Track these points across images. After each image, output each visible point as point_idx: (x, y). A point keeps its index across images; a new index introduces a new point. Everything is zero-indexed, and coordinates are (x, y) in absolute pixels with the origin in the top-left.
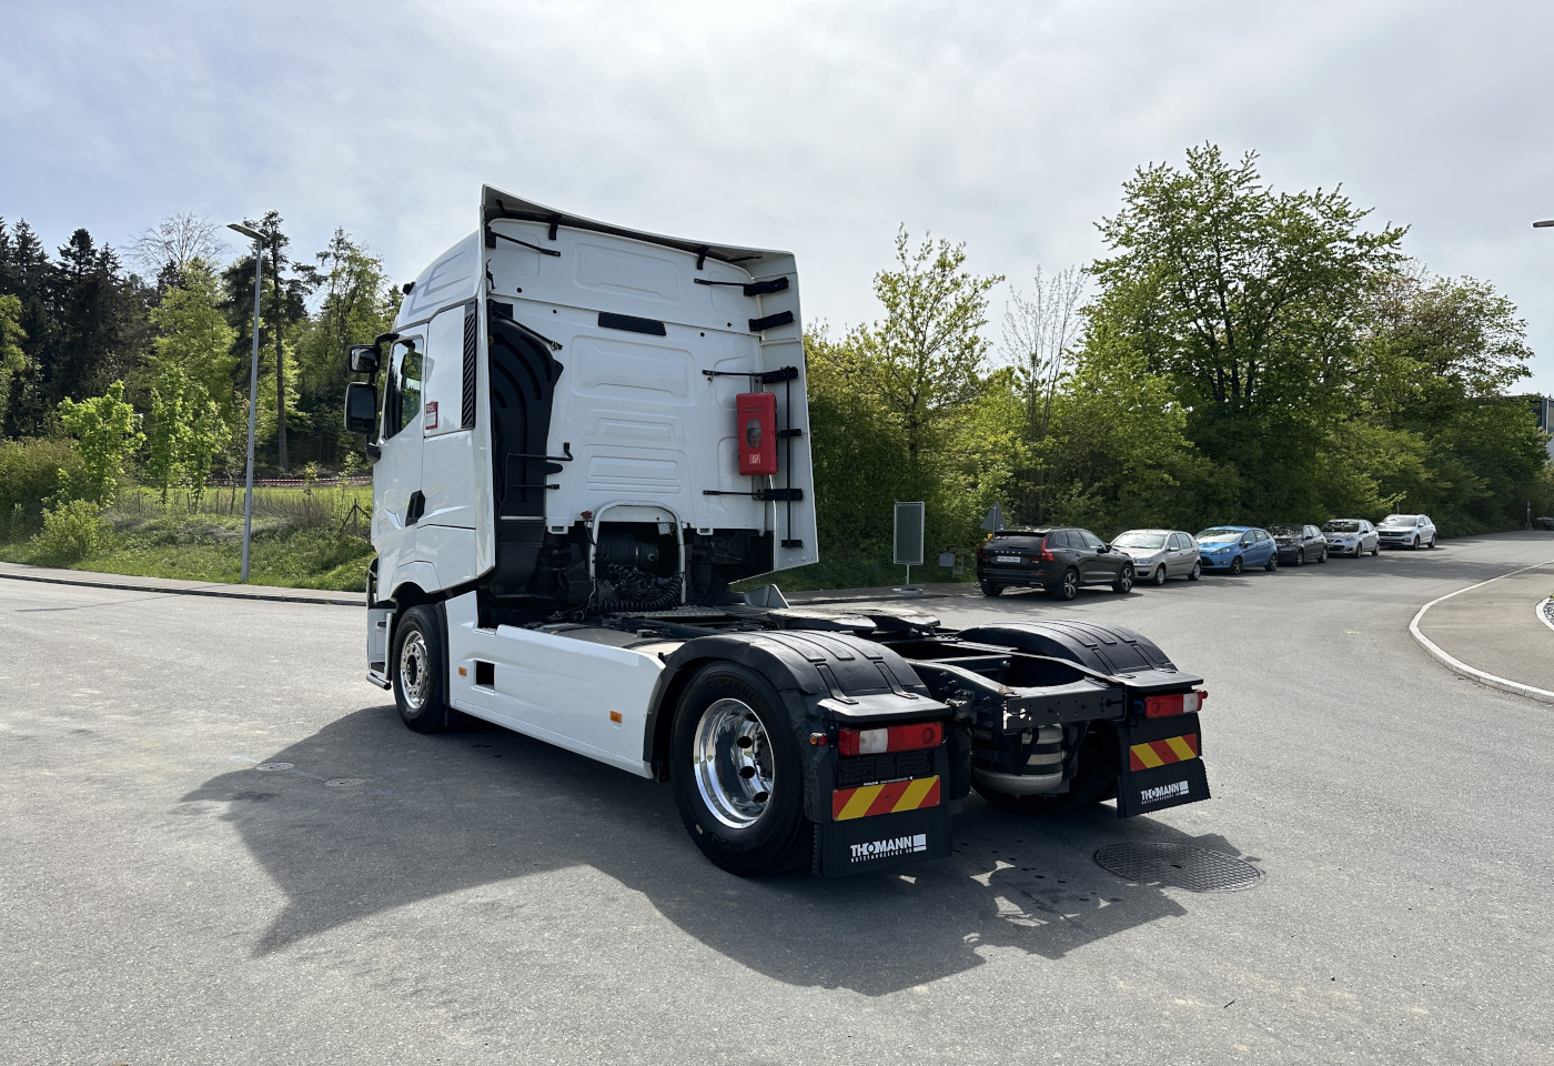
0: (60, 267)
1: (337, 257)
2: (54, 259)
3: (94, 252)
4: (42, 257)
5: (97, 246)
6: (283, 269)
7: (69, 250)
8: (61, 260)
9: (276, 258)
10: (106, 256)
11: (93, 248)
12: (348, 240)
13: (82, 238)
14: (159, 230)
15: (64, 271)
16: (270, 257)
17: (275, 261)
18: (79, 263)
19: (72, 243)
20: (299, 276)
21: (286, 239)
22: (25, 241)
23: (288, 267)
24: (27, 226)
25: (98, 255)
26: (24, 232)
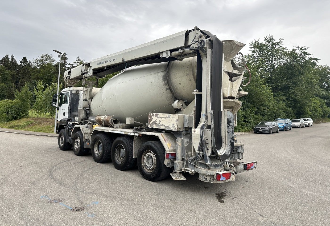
0: (20, 65)
1: (78, 63)
2: (19, 63)
3: (28, 61)
4: (16, 63)
5: (28, 60)
6: (66, 65)
7: (22, 61)
8: (20, 63)
9: (65, 62)
10: (30, 62)
11: (27, 61)
12: (80, 59)
13: (25, 59)
14: (41, 57)
15: (20, 66)
16: (64, 62)
17: (65, 63)
18: (23, 64)
19: (23, 60)
20: (69, 66)
21: (67, 58)
22: (13, 59)
23: (67, 64)
24: (13, 56)
25: (28, 62)
26: (13, 58)
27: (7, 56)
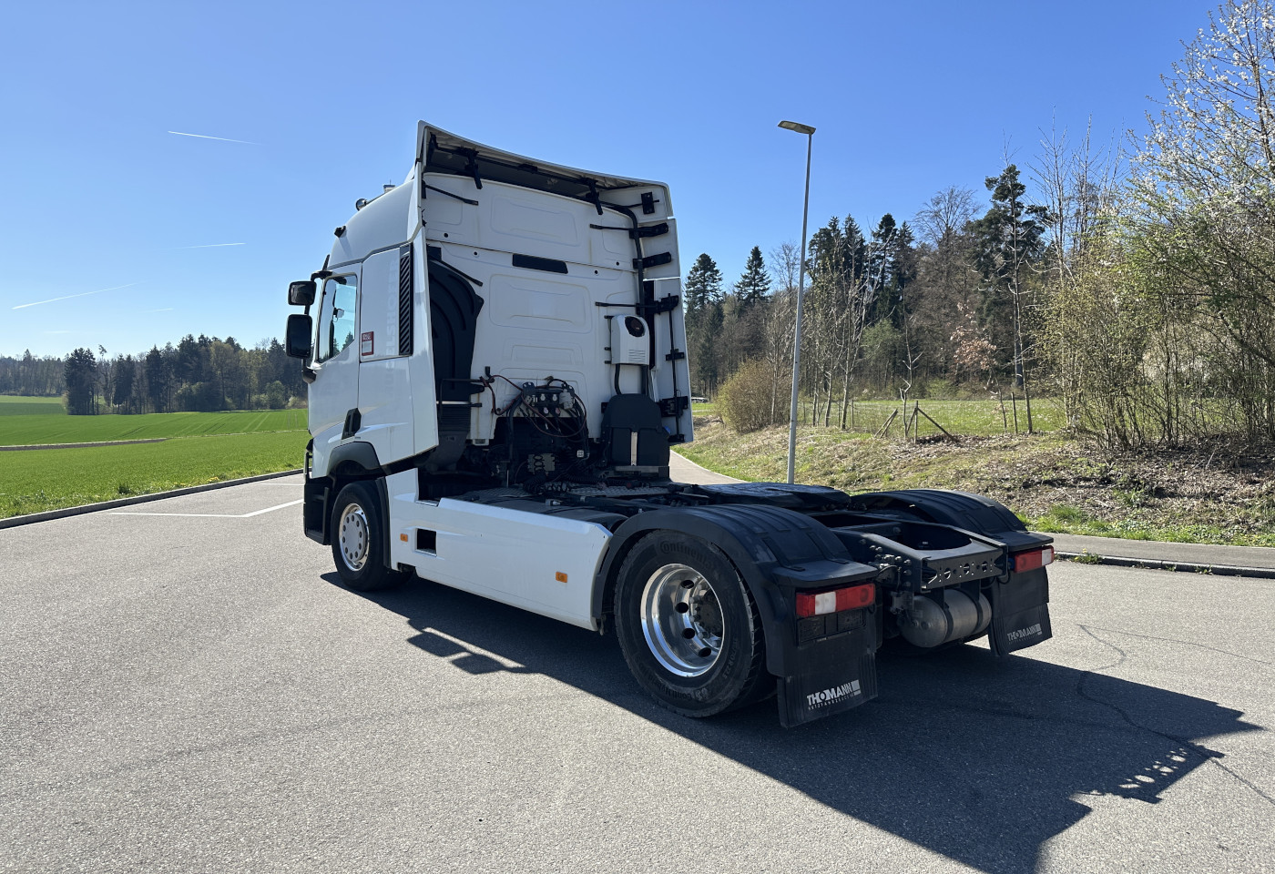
0: (872, 246)
2: (869, 240)
3: (896, 230)
4: (862, 241)
5: (898, 226)
6: (1019, 213)
7: (879, 232)
8: (873, 240)
9: (1014, 206)
10: (904, 232)
11: (895, 227)
13: (888, 221)
14: (930, 204)
17: (1012, 208)
18: (884, 241)
19: (881, 227)
20: (1033, 217)
21: (1024, 187)
22: (851, 231)
23: (1023, 211)
25: (898, 232)
26: (851, 225)
27: (834, 224)
